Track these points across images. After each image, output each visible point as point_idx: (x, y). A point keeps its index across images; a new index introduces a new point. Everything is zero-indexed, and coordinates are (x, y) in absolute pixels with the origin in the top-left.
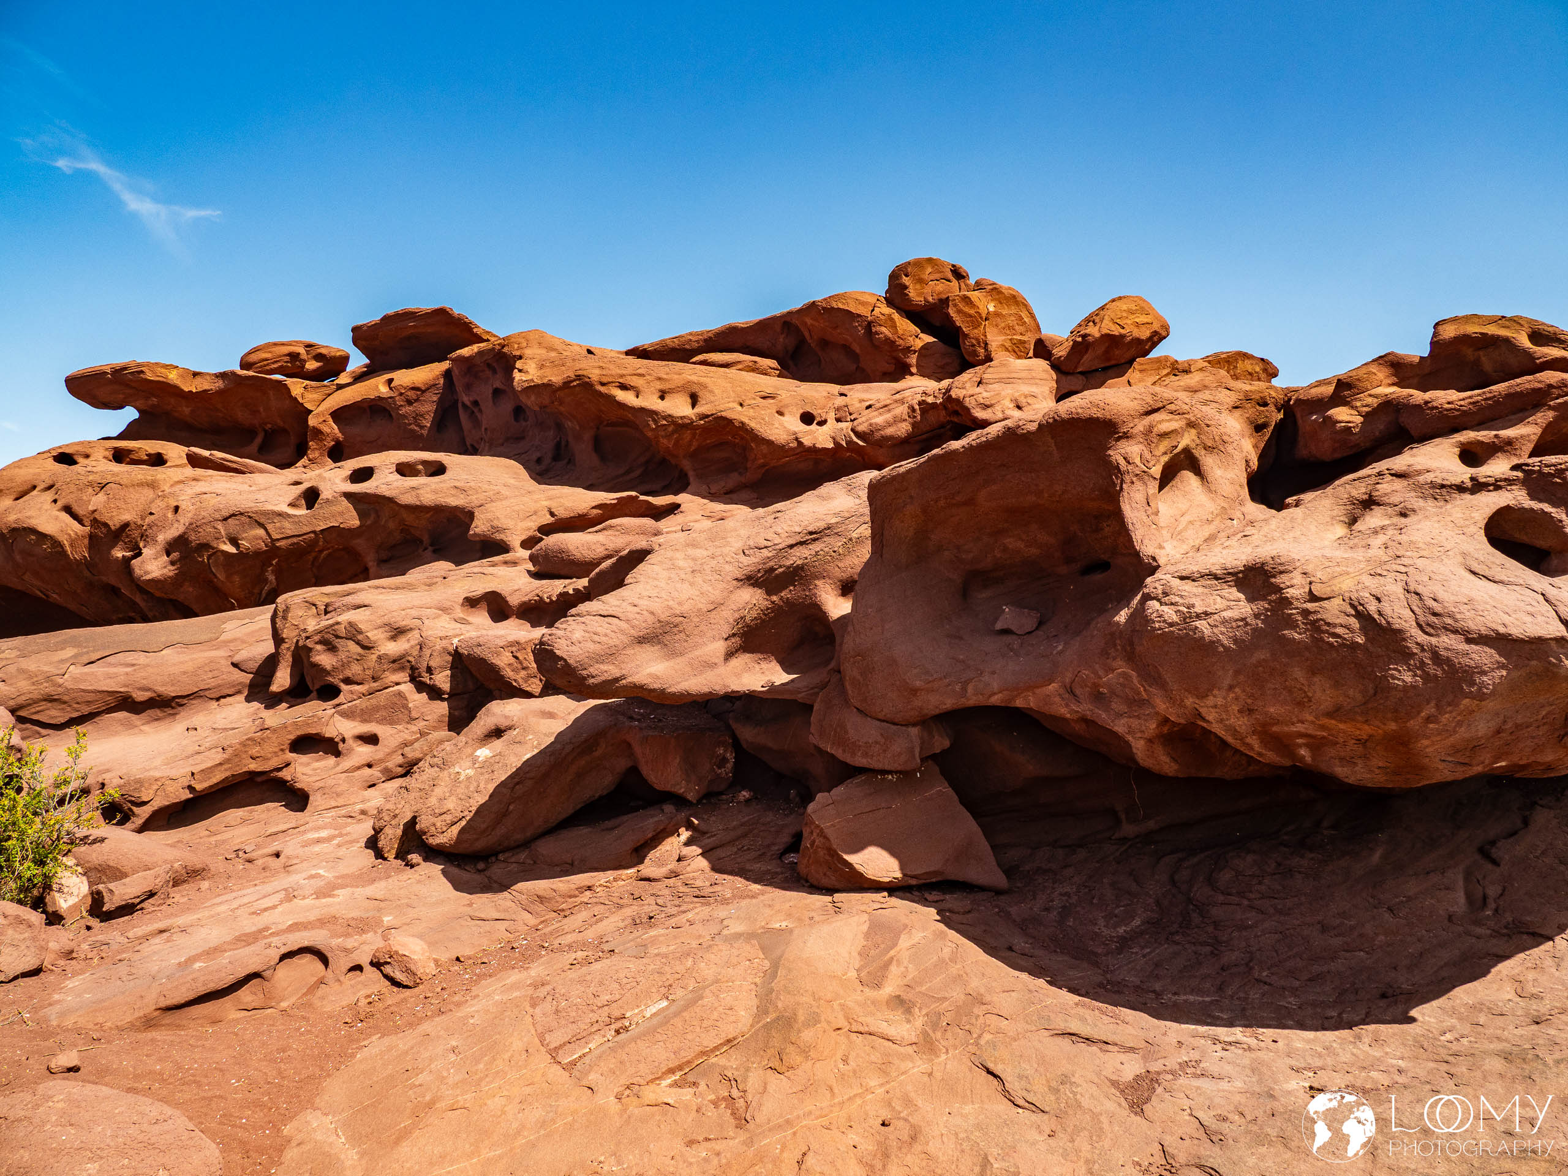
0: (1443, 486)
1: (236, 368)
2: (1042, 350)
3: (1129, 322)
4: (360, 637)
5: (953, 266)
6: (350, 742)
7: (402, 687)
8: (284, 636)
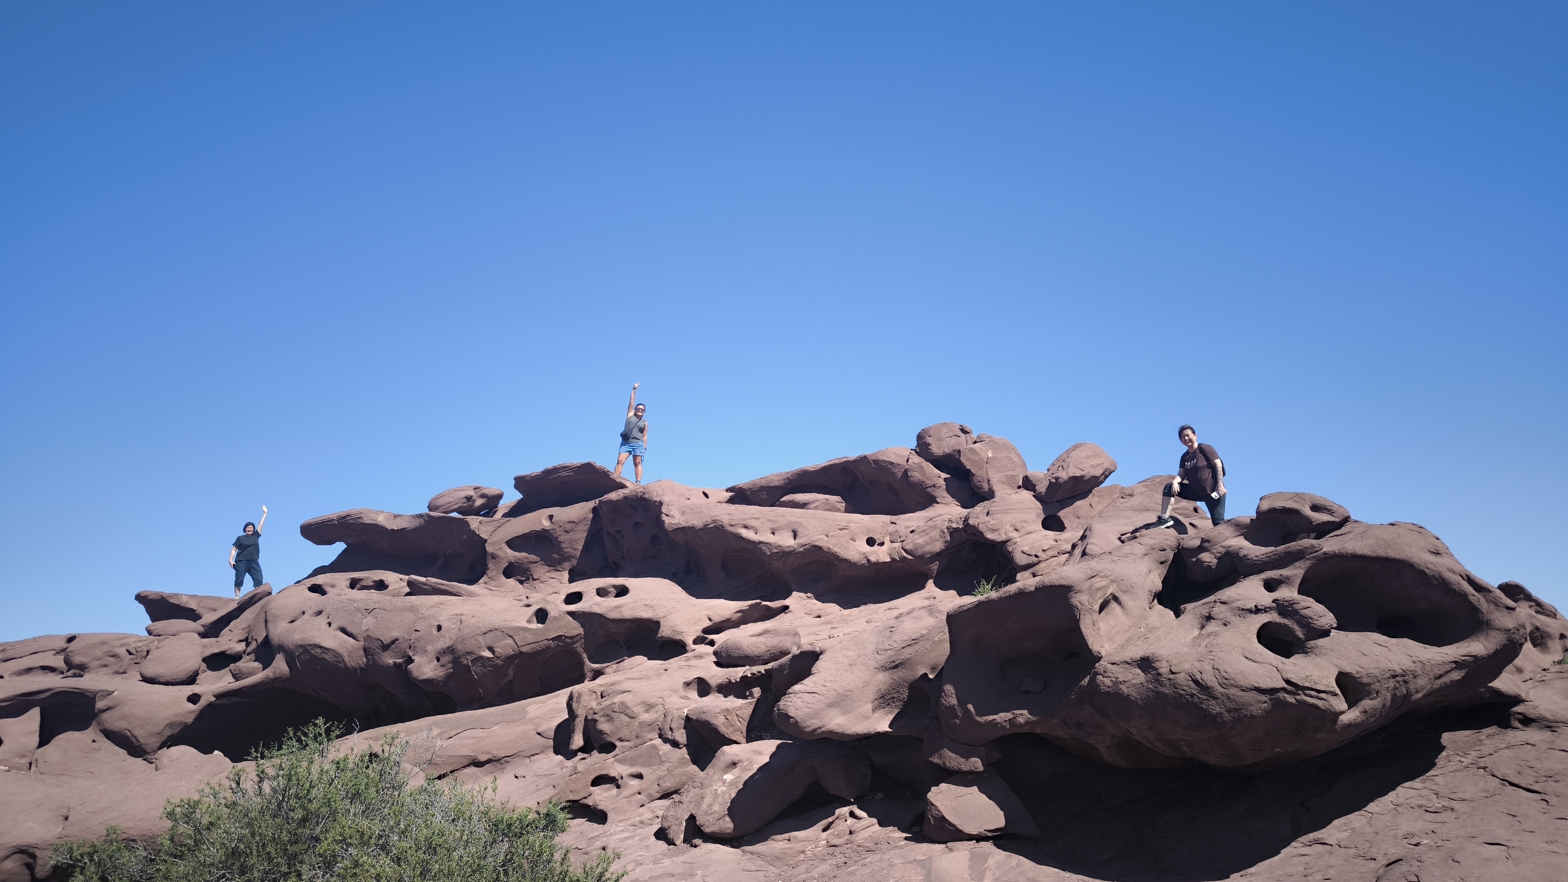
0: (1243, 610)
1: (427, 511)
2: (1028, 484)
3: (1087, 465)
4: (628, 711)
5: (961, 426)
6: (625, 778)
7: (654, 742)
8: (579, 713)
